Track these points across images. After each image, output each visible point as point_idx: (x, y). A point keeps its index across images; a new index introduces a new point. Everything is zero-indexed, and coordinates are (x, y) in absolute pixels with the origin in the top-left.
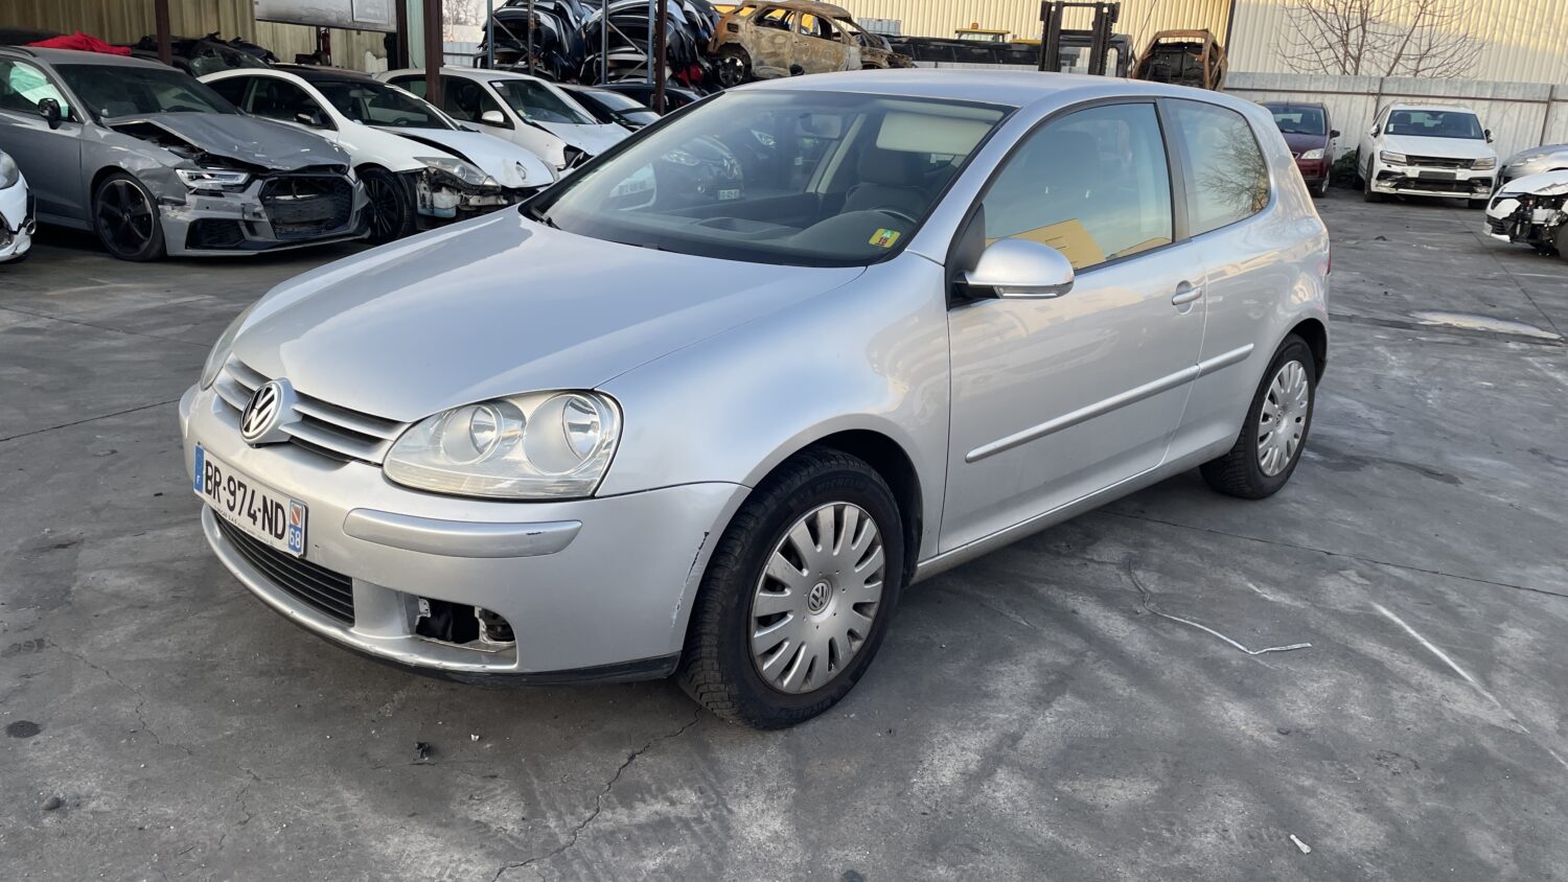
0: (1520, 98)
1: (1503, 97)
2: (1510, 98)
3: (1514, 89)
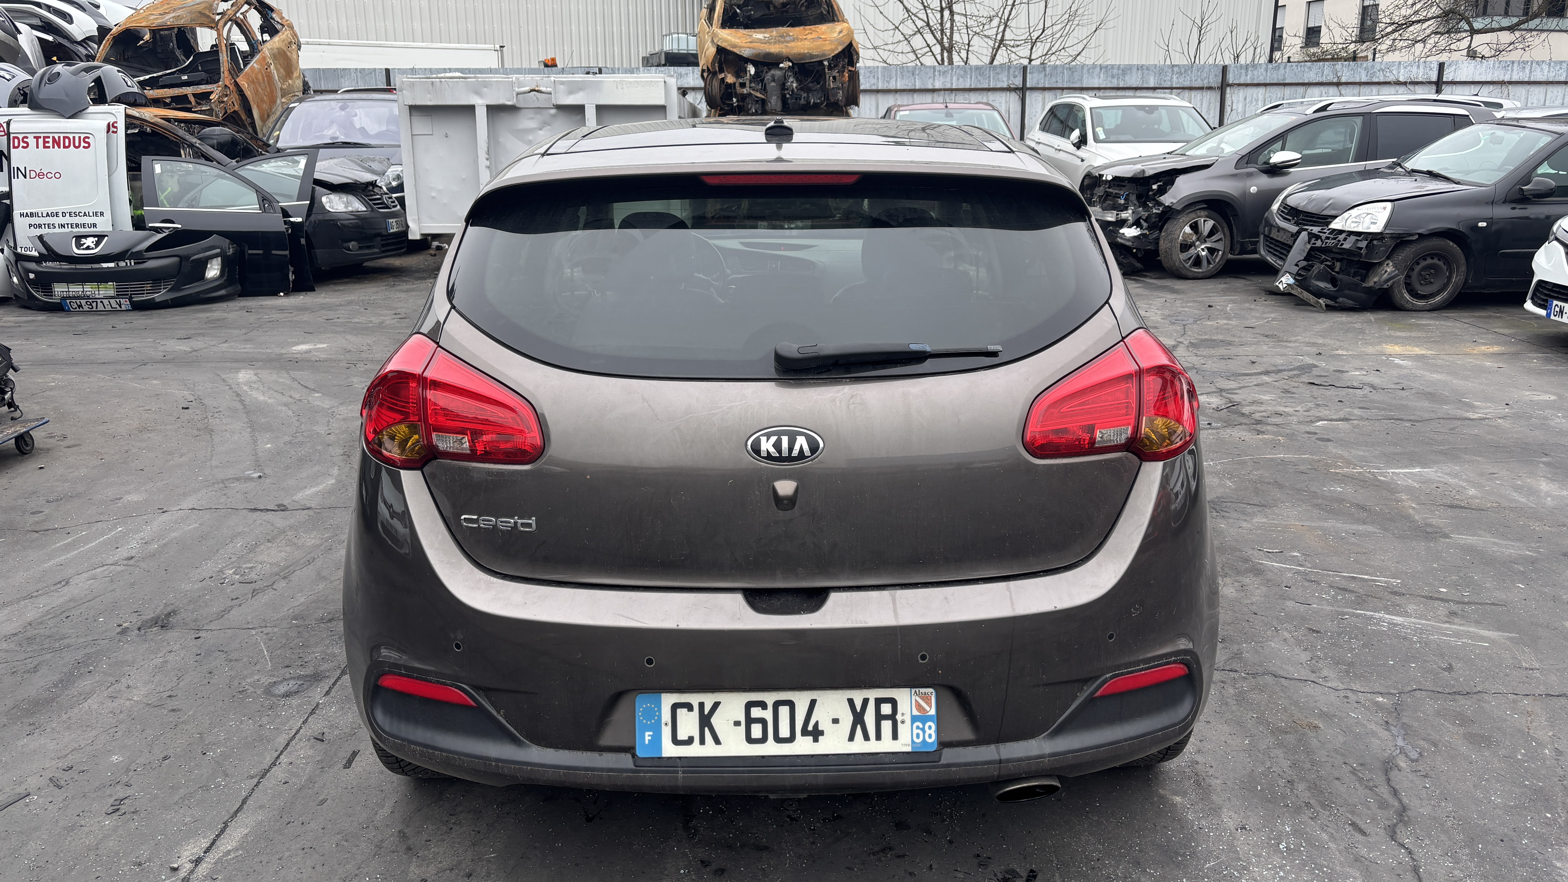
0: (1187, 84)
1: (1168, 84)
2: (1174, 86)
3: (1180, 73)
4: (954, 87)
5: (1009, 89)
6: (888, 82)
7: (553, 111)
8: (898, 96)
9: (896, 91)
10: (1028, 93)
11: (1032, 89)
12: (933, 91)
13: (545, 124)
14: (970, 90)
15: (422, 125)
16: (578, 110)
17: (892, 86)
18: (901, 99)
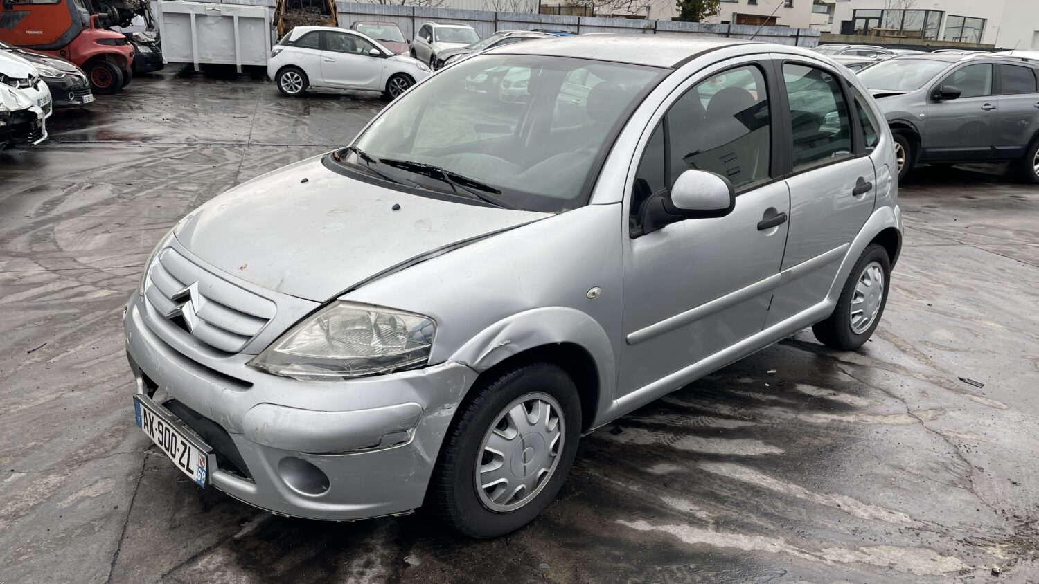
4: (384, 14)
5: (407, 16)
6: (355, 9)
7: (220, 18)
8: (359, 16)
9: (358, 14)
10: (415, 19)
11: (417, 17)
12: (375, 15)
13: (217, 22)
14: (391, 16)
15: (169, 20)
16: (232, 18)
17: (356, 12)
18: (361, 18)
